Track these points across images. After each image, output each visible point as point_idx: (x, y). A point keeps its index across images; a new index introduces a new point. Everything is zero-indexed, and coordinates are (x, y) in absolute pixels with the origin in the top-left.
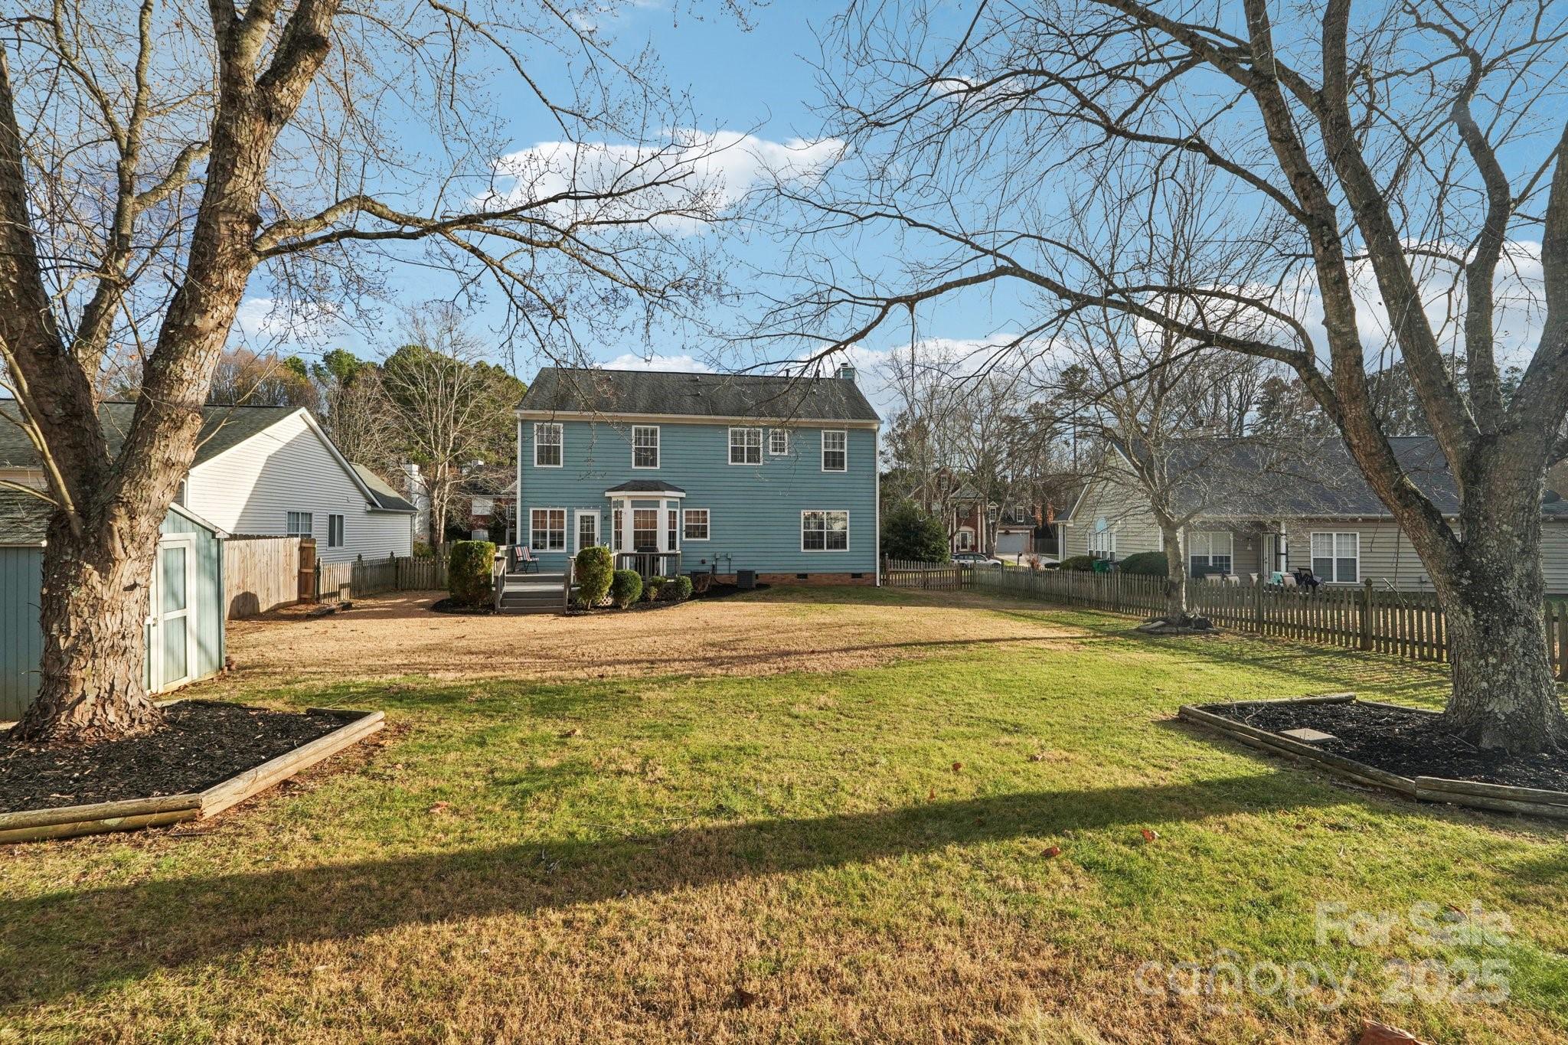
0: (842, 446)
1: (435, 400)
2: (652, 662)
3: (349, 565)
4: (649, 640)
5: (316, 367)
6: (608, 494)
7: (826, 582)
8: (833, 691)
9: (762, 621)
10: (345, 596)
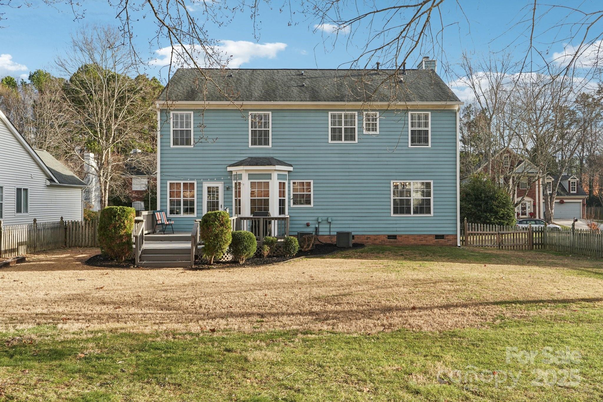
0: (426, 125)
1: (100, 100)
2: (262, 316)
3: (25, 227)
4: (260, 293)
5: (24, 83)
6: (229, 169)
7: (413, 242)
8: (448, 357)
9: (360, 277)
10: (22, 252)
